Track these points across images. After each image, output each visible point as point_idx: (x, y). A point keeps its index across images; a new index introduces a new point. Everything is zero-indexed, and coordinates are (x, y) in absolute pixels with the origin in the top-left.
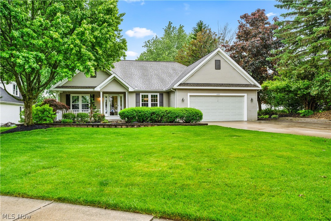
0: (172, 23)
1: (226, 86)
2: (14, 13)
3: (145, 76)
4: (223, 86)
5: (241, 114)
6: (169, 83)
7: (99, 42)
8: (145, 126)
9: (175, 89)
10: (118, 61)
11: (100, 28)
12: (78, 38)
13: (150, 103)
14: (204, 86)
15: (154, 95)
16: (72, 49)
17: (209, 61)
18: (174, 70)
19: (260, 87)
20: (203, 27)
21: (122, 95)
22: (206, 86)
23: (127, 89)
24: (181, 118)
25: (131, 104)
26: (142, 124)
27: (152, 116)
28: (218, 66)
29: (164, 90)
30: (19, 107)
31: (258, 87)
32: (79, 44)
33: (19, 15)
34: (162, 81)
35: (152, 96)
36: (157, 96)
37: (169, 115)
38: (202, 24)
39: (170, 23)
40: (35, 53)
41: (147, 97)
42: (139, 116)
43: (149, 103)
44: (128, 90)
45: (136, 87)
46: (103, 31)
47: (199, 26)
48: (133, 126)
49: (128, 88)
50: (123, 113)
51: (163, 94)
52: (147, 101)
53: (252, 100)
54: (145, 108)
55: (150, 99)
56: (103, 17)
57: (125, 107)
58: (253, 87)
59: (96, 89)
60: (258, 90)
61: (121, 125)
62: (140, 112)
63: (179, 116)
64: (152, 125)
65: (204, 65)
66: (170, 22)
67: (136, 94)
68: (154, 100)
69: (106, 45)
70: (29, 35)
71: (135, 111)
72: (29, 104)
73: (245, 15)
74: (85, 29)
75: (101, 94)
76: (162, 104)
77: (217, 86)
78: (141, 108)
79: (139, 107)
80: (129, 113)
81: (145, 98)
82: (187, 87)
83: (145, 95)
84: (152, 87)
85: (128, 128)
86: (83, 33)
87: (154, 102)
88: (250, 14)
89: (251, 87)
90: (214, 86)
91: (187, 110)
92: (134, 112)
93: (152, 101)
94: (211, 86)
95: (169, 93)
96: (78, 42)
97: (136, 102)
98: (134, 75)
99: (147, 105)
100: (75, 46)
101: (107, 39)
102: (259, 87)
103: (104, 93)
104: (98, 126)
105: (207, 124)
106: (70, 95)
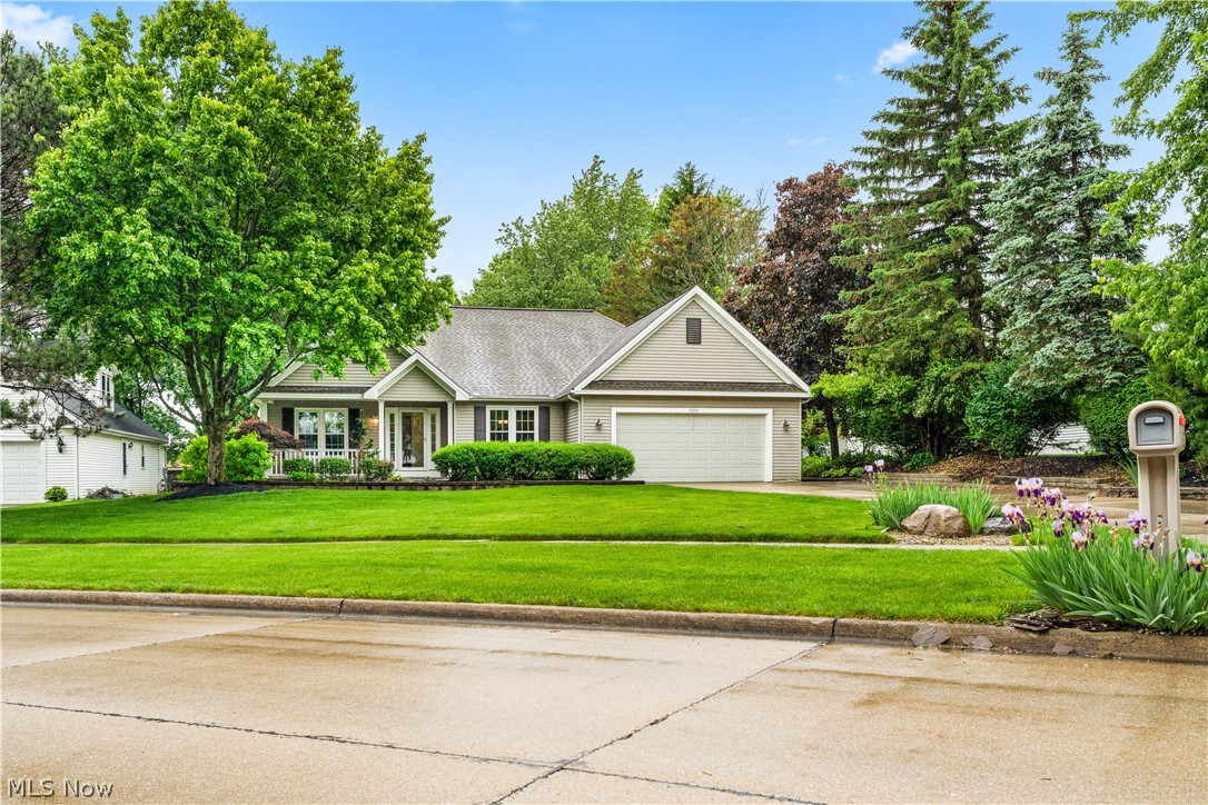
0: (602, 162)
1: (715, 390)
2: (221, 240)
3: (501, 356)
4: (707, 389)
5: (759, 465)
6: (566, 379)
7: (393, 293)
8: (496, 486)
9: (579, 397)
10: (432, 330)
11: (394, 261)
12: (353, 292)
13: (512, 432)
14: (653, 389)
15: (525, 413)
16: (341, 317)
17: (671, 320)
18: (586, 336)
19: (808, 392)
20: (695, 185)
21: (437, 411)
22: (659, 389)
23: (450, 393)
24: (585, 466)
25: (461, 435)
26: (489, 482)
27: (513, 462)
28: (694, 334)
29: (552, 396)
30: (119, 444)
31: (802, 390)
32: (357, 304)
33: (232, 243)
34: (549, 370)
35: (518, 413)
36: (532, 413)
37: (554, 460)
38: (692, 173)
39: (597, 162)
40: (270, 327)
41: (506, 418)
42: (483, 464)
43: (509, 431)
44: (454, 398)
45: (475, 389)
46: (403, 269)
47: (684, 182)
48: (467, 487)
49: (454, 392)
50: (444, 456)
51: (548, 409)
52: (506, 427)
53: (786, 425)
54: (499, 445)
55: (512, 421)
56: (400, 232)
57: (444, 442)
58: (789, 390)
59: (371, 395)
60: (805, 399)
61: (440, 485)
62: (485, 455)
63: (576, 463)
64: (512, 485)
65: (656, 333)
66: (597, 157)
67: (476, 408)
68: (525, 424)
69: (408, 300)
70: (252, 286)
71: (472, 450)
72: (218, 433)
73: (791, 181)
74: (368, 272)
75: (381, 406)
76: (545, 436)
77: (688, 389)
78: (488, 443)
79: (482, 442)
80: (457, 455)
81: (499, 418)
82: (608, 391)
83: (499, 412)
84: (518, 389)
85: (455, 492)
86: (362, 282)
87: (525, 429)
88: (803, 179)
89: (783, 390)
90: (682, 389)
91: (597, 448)
92: (471, 454)
93: (518, 429)
94: (674, 389)
95: (565, 405)
96: (353, 300)
97: (475, 430)
98: (468, 353)
99: (506, 437)
100: (347, 309)
101: (411, 287)
102: (804, 391)
103: (388, 404)
104: (383, 486)
105: (643, 483)
106: (292, 409)
